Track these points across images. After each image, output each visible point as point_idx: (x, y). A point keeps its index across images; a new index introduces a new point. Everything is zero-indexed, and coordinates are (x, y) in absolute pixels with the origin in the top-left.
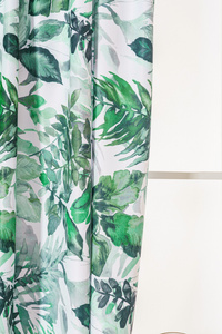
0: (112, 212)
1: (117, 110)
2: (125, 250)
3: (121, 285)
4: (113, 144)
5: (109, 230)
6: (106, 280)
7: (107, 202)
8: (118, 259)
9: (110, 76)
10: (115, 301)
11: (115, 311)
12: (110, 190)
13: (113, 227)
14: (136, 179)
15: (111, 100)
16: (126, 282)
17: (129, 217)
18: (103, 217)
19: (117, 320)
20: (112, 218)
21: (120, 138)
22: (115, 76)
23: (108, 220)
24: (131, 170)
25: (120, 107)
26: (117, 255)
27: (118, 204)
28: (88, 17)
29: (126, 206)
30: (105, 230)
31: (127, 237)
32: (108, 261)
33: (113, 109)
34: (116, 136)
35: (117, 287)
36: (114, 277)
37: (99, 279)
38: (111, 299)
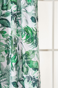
0: (29, 60)
1: (29, 35)
2: (32, 69)
3: (32, 77)
4: (28, 43)
5: (28, 64)
6: (29, 76)
7: (28, 58)
8: (31, 71)
9: (26, 27)
10: (31, 81)
11: (31, 83)
12: (28, 55)
13: (29, 63)
14: (34, 52)
15: (27, 32)
16: (33, 77)
17: (33, 61)
18: (27, 61)
19: (32, 85)
20: (29, 61)
21: (30, 42)
22: (27, 26)
23: (28, 62)
24: (32, 50)
25: (29, 34)
26: (31, 70)
27: (30, 58)
28: (15, 11)
29: (32, 58)
30: (27, 64)
31: (33, 66)
32: (29, 71)
33: (27, 35)
34: (29, 41)
35: (31, 77)
36: (30, 75)
37: (27, 76)
38: (30, 80)
